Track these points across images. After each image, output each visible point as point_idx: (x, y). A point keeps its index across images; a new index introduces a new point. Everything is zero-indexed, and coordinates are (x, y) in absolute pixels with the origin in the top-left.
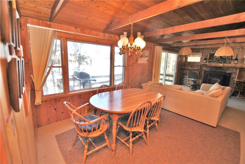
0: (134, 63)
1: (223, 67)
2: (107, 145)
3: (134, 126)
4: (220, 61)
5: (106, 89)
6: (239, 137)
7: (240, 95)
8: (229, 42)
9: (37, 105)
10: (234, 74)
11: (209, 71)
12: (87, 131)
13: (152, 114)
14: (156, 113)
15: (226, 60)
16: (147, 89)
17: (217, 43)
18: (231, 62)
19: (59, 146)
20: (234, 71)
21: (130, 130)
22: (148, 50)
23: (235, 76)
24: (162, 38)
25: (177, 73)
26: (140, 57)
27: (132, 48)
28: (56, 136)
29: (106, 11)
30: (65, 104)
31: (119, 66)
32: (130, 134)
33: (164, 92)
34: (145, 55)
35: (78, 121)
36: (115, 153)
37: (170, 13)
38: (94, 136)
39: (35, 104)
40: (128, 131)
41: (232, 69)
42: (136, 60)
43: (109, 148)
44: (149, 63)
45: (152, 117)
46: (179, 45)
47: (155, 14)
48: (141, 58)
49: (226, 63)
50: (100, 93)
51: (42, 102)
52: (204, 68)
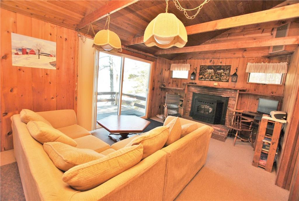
4: (214, 77)
10: (233, 100)
11: (198, 93)
15: (222, 77)
18: (228, 80)
20: (233, 95)
22: (55, 41)
25: (150, 95)
26: (20, 53)
34: (39, 51)
44: (58, 69)
49: (222, 81)
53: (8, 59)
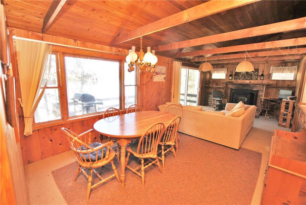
0: (149, 82)
1: (249, 84)
2: (115, 176)
3: (145, 152)
4: (247, 77)
5: (115, 113)
6: (261, 159)
7: (267, 115)
8: (249, 57)
9: (26, 136)
10: (261, 92)
11: (235, 88)
12: (90, 161)
13: (167, 138)
14: (171, 137)
15: (253, 77)
16: (163, 111)
17: (240, 57)
18: (257, 78)
19: (57, 183)
20: (261, 88)
21: (141, 157)
22: (165, 66)
23: (262, 93)
24: (180, 52)
25: (200, 92)
26: (156, 75)
27: (141, 64)
28: (53, 172)
29: (111, 22)
30: (63, 130)
31: (130, 85)
32: (141, 161)
33: (182, 113)
34: (161, 72)
35: (79, 149)
36: (125, 185)
37: (185, 24)
38: (99, 166)
39: (25, 134)
40: (139, 158)
41: (259, 86)
42: (150, 78)
43: (117, 180)
44: (166, 81)
45: (167, 141)
46: (200, 60)
47: (164, 27)
48: (157, 75)
49: (253, 80)
50: (107, 117)
51: (33, 132)
52: (230, 86)
53: (152, 78)
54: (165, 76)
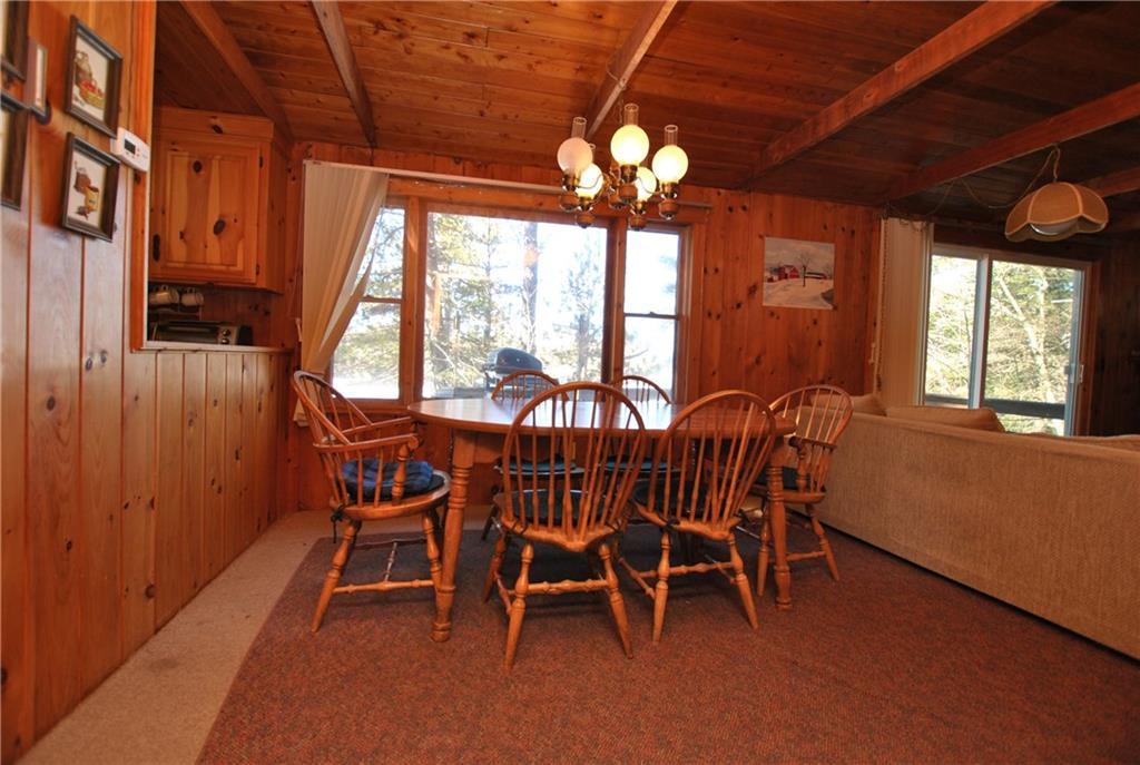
0: (739, 306)
9: (299, 425)
21: (518, 529)
26: (775, 278)
28: (321, 540)
31: (652, 315)
39: (295, 418)
42: (746, 292)
44: (835, 308)
48: (784, 281)
53: (757, 293)
54: (829, 284)
